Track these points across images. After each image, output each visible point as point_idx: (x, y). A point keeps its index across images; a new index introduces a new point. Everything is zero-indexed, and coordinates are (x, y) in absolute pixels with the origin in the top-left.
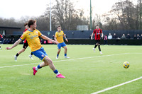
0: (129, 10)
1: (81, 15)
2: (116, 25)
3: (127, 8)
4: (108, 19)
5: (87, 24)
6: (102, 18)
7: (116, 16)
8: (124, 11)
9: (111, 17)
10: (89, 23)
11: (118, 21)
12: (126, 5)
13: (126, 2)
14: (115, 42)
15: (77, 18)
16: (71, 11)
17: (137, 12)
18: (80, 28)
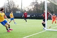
0: (37, 5)
1: (18, 7)
5: (20, 11)
6: (26, 8)
7: (31, 8)
8: (35, 6)
9: (30, 8)
10: (21, 10)
11: (32, 10)
12: (36, 3)
13: (36, 2)
15: (16, 8)
16: (14, 5)
17: (40, 6)
18: (17, 12)
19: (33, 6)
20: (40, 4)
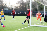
0: (23, 4)
1: (6, 5)
2: (18, 9)
3: (22, 3)
4: (15, 6)
5: (7, 8)
6: (13, 6)
7: (18, 6)
8: (21, 4)
9: (16, 6)
10: (8, 8)
11: (19, 8)
12: (22, 2)
13: (22, 1)
14: (17, 15)
15: (4, 6)
16: (2, 3)
17: (26, 4)
19: (20, 4)
20: (26, 3)
